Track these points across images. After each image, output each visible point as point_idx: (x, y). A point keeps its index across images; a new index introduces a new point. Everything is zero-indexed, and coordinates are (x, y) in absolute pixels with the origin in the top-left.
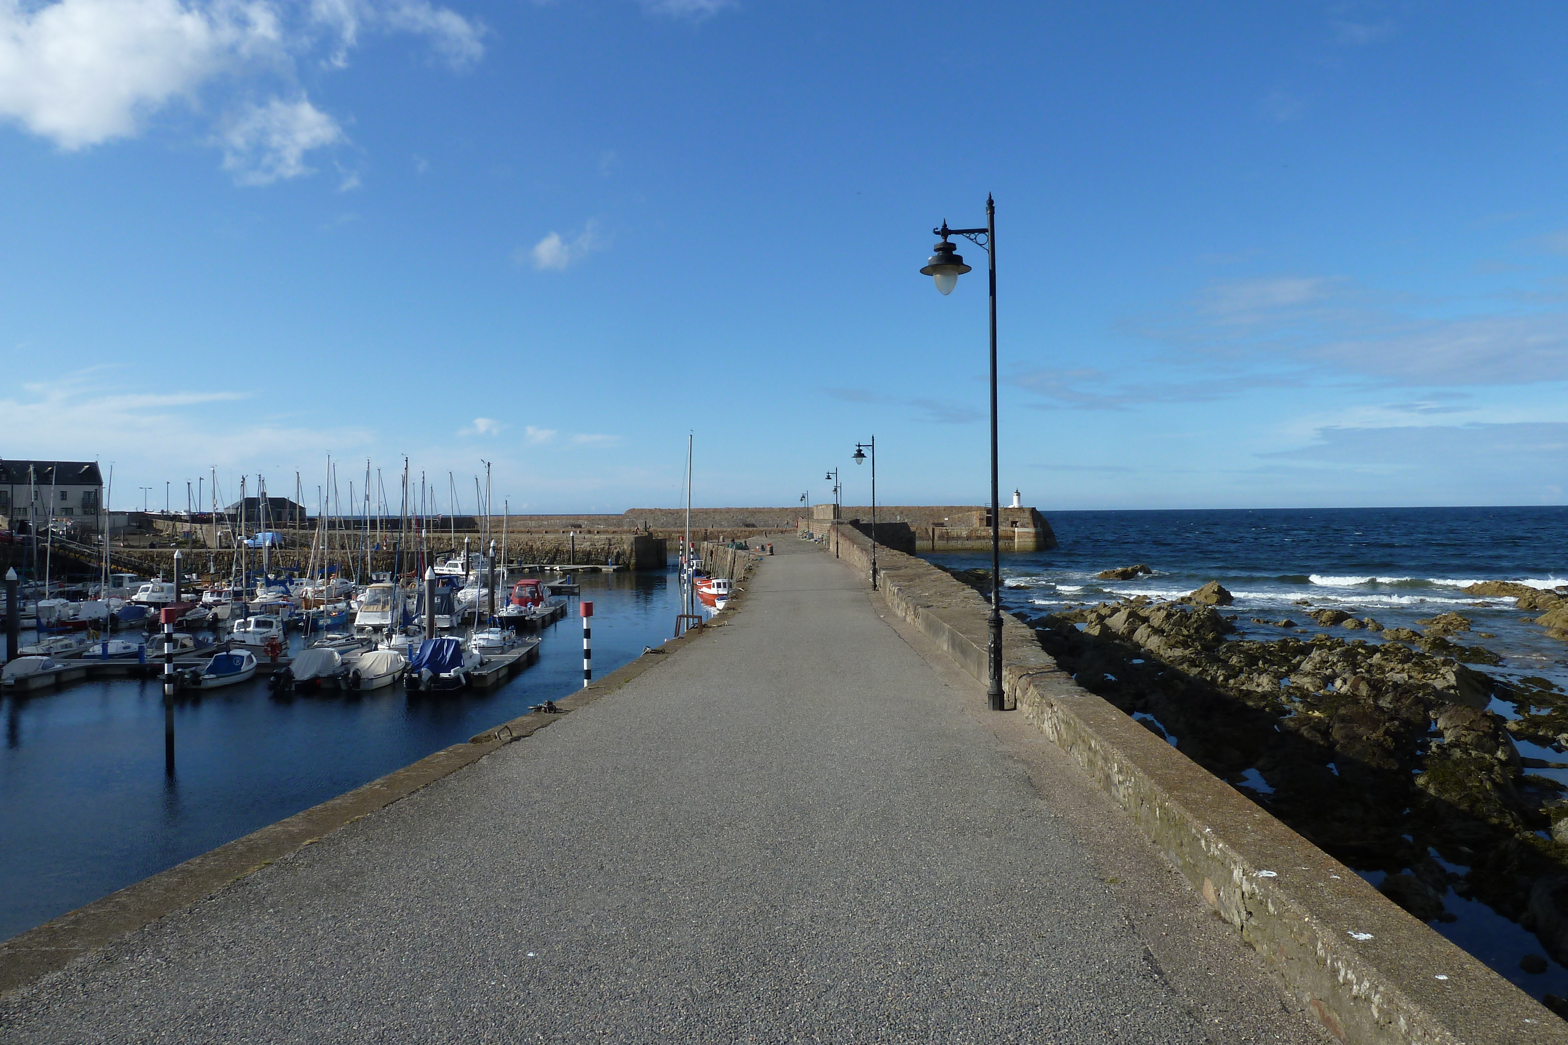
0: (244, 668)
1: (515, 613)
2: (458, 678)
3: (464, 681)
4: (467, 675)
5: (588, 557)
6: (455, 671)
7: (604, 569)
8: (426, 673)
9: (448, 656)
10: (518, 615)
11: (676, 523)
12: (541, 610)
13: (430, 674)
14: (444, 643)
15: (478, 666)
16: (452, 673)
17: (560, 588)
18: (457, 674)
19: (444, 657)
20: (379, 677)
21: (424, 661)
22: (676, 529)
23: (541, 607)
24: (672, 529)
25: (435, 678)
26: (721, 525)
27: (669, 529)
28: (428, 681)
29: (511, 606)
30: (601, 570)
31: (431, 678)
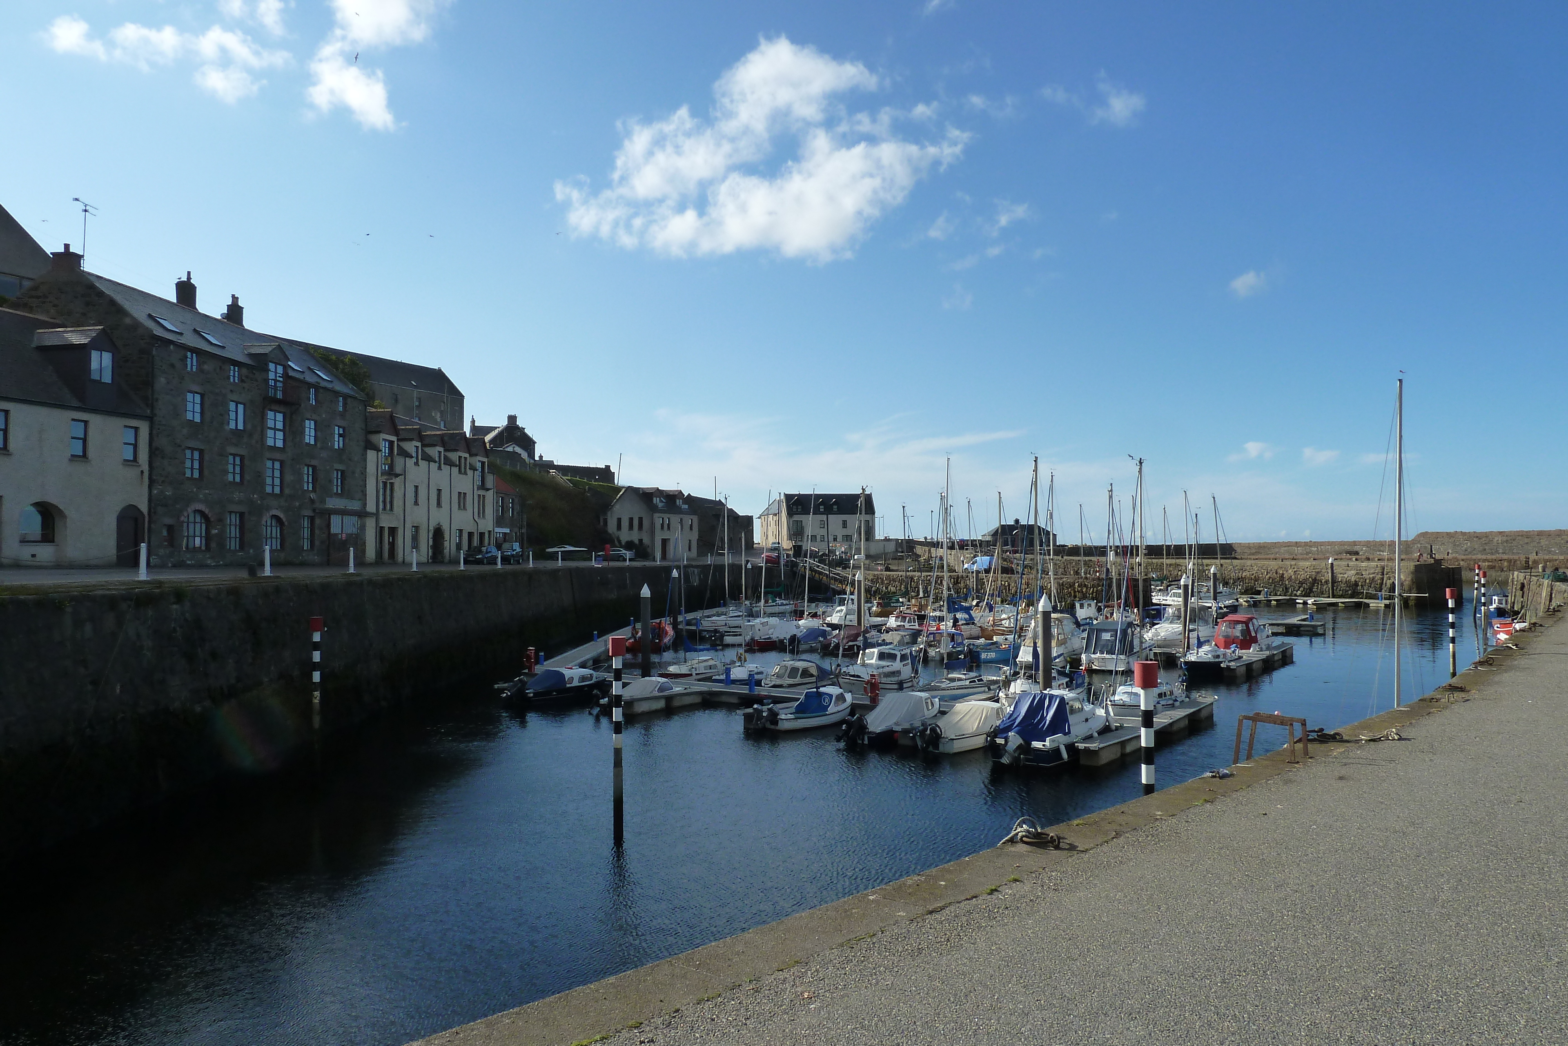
0: (832, 709)
1: (1209, 658)
2: (1057, 751)
3: (1065, 755)
4: (1071, 747)
5: (1353, 589)
6: (1052, 741)
7: (1373, 604)
8: (1014, 740)
9: (1049, 718)
10: (1213, 660)
11: (1485, 550)
12: (1252, 654)
13: (1019, 741)
14: (1045, 699)
15: (1096, 735)
16: (1047, 743)
17: (1298, 627)
18: (1055, 745)
19: (1043, 718)
20: (963, 737)
21: (1018, 721)
22: (1484, 557)
23: (1253, 651)
24: (1479, 556)
25: (1025, 748)
26: (1550, 552)
27: (1474, 557)
28: (1015, 751)
29: (1206, 648)
30: (1368, 605)
31: (1019, 747)
